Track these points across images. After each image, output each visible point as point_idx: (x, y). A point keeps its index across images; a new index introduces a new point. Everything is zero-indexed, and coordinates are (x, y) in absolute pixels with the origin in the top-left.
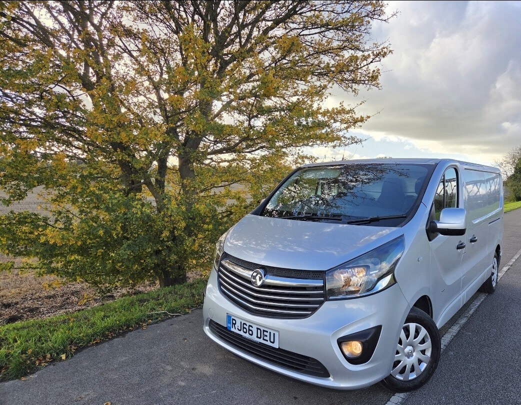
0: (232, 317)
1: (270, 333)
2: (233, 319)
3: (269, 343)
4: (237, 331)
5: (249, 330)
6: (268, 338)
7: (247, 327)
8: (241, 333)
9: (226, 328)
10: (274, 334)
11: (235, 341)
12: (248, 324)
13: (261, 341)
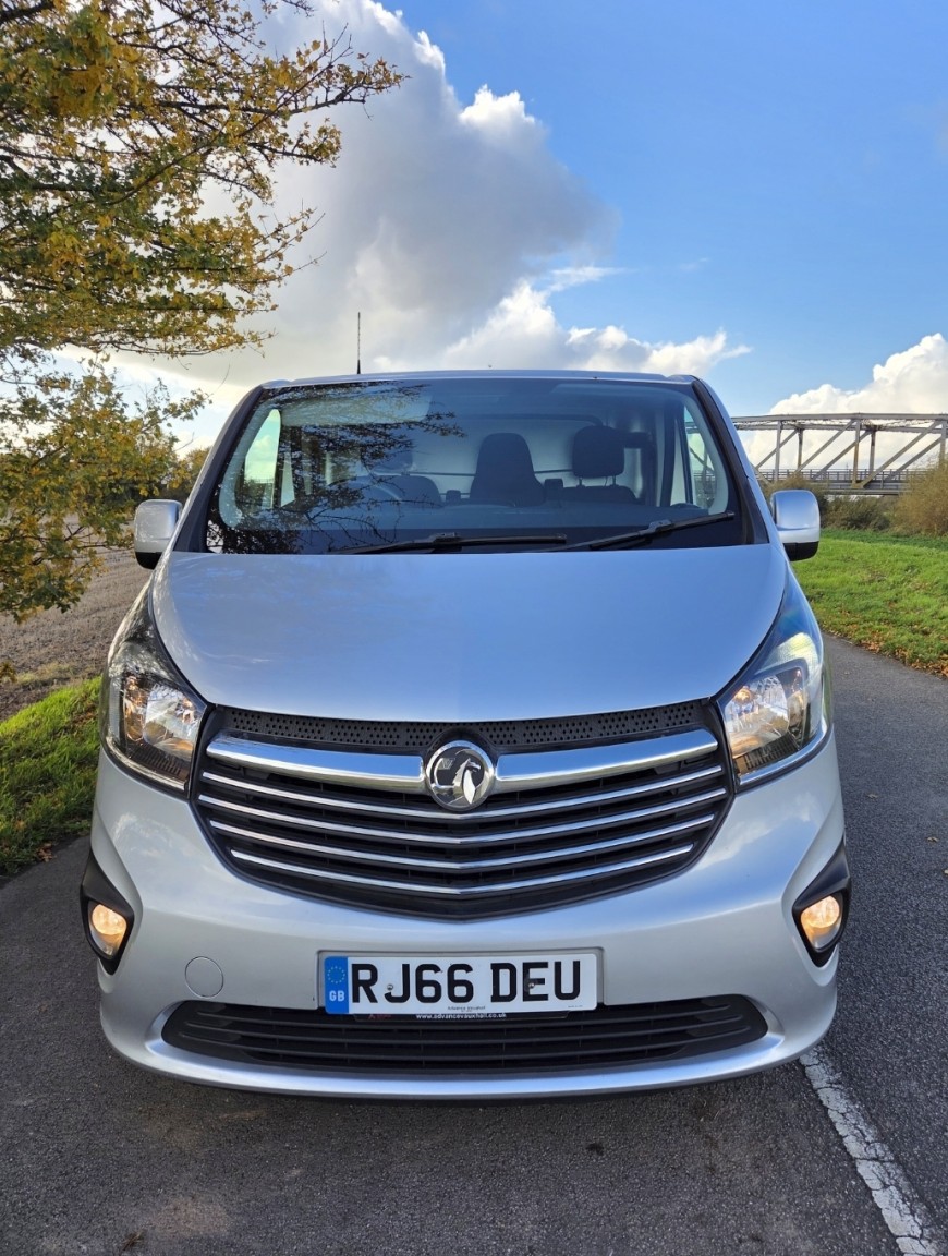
0: (352, 961)
1: (558, 965)
2: (357, 968)
3: (554, 1005)
4: (384, 1008)
5: (452, 983)
6: (548, 988)
7: (442, 978)
8: (413, 1007)
9: (321, 1010)
10: (576, 965)
11: (353, 1047)
12: (444, 963)
13: (518, 1006)
